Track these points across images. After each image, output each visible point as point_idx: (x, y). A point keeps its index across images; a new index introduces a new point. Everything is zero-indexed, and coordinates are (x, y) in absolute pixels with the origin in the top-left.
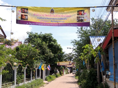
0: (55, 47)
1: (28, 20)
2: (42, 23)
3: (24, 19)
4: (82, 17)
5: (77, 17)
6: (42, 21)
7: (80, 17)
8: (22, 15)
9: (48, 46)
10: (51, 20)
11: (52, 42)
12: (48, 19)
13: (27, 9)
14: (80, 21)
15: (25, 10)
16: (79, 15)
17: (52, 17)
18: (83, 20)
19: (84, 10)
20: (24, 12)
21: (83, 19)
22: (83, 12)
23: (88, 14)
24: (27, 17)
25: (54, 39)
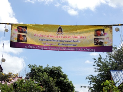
0: (66, 84)
1: (27, 43)
2: (46, 47)
3: (21, 41)
4: (101, 39)
5: (95, 39)
6: (46, 44)
7: (98, 39)
8: (19, 36)
9: (55, 83)
10: (59, 42)
11: (61, 78)
12: (54, 41)
13: (26, 28)
14: (98, 44)
15: (24, 29)
16: (97, 36)
17: (60, 39)
18: (102, 43)
19: (104, 30)
20: (22, 32)
21: (102, 41)
22: (102, 32)
23: (110, 34)
24: (25, 38)
25: (64, 73)
